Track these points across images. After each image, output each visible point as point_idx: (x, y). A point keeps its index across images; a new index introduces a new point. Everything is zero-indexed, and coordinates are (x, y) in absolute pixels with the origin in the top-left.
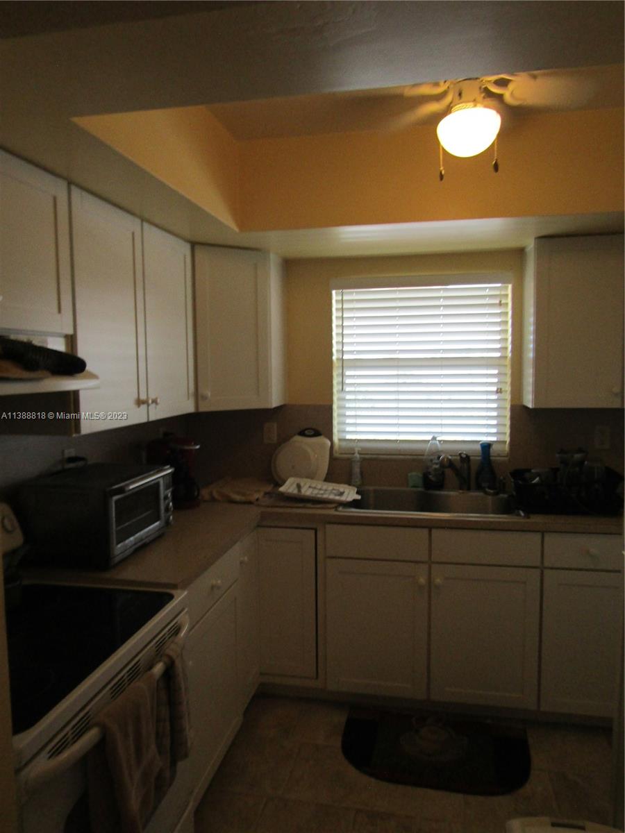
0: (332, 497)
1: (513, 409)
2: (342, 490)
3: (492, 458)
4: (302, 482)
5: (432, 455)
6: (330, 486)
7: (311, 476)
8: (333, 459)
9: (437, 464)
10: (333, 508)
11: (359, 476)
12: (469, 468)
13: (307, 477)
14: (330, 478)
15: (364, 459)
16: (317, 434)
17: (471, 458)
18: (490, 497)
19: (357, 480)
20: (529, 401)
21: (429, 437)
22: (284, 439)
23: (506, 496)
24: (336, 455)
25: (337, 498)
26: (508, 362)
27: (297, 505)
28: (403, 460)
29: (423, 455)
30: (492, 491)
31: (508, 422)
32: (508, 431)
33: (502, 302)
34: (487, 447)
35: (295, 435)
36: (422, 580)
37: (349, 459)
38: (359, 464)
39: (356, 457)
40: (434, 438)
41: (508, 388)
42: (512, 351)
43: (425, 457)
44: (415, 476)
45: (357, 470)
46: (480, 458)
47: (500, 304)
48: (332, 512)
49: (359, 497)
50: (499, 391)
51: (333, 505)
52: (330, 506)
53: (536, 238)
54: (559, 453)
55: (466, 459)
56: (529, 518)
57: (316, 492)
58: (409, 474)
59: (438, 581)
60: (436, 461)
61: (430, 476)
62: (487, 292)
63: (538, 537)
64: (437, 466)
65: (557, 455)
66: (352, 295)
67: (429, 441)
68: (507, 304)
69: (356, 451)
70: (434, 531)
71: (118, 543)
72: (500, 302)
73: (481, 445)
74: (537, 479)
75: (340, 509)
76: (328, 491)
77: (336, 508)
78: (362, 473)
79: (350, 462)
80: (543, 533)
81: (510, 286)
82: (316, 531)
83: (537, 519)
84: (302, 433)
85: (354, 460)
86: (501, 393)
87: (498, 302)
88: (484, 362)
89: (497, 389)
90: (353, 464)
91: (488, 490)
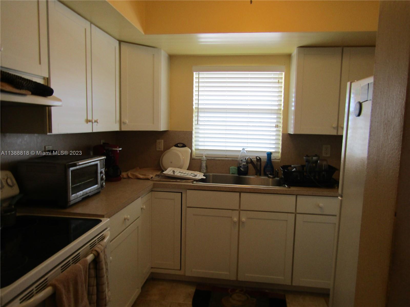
0: (191, 177)
1: (283, 135)
2: (196, 174)
3: (272, 160)
4: (176, 170)
5: (242, 158)
6: (190, 172)
7: (180, 167)
8: (192, 159)
10: (191, 182)
11: (205, 168)
12: (261, 164)
13: (178, 168)
14: (190, 168)
15: (208, 159)
16: (184, 146)
17: (262, 159)
18: (271, 179)
19: (204, 170)
20: (291, 131)
21: (240, 149)
22: (167, 148)
23: (278, 179)
24: (194, 157)
25: (194, 177)
26: (281, 112)
27: (172, 180)
28: (228, 160)
29: (238, 158)
30: (272, 176)
31: (280, 142)
32: (280, 147)
33: (280, 81)
34: (269, 154)
35: (173, 146)
36: (236, 219)
37: (200, 159)
38: (205, 162)
39: (204, 158)
40: (243, 149)
41: (281, 125)
42: (284, 107)
43: (238, 159)
44: (233, 168)
45: (204, 165)
46: (266, 160)
47: (278, 82)
48: (191, 184)
49: (205, 178)
50: (277, 126)
51: (191, 181)
52: (189, 181)
53: (297, 47)
54: (305, 157)
55: (259, 160)
56: (290, 188)
57: (183, 174)
58: (230, 168)
59: (243, 219)
60: (244, 161)
61: (241, 168)
62: (272, 76)
63: (294, 197)
64: (245, 163)
65: (304, 158)
66: (204, 75)
67: (241, 151)
68: (282, 82)
69: (204, 156)
70: (242, 194)
71: (72, 194)
72: (279, 81)
73: (267, 153)
74: (295, 169)
75: (195, 182)
76: (190, 174)
77: (192, 182)
78: (206, 166)
80: (297, 195)
81: (284, 73)
82: (182, 193)
83: (294, 189)
84: (176, 146)
85: (203, 160)
86: (277, 127)
87: (278, 81)
88: (270, 112)
89: (276, 125)
90: (202, 162)
91: (269, 175)
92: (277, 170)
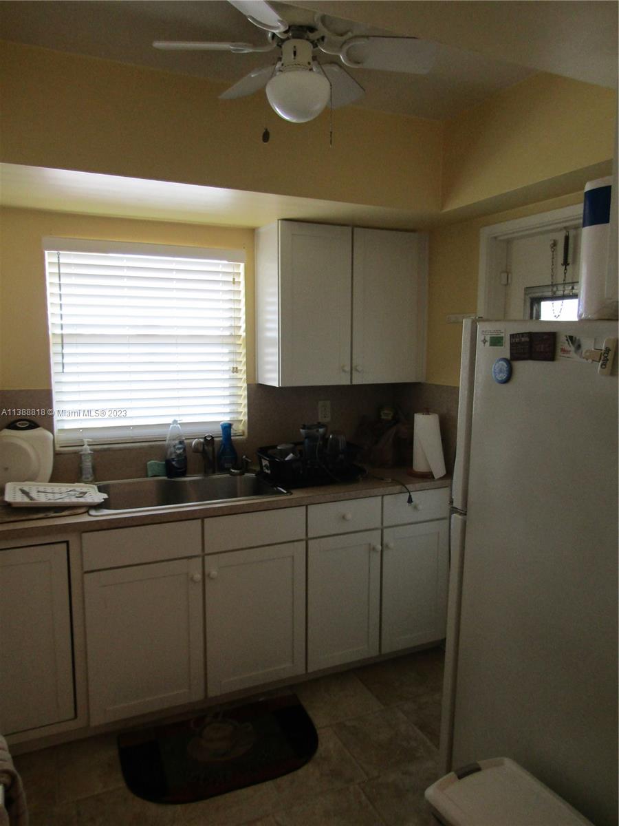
0: (74, 500)
1: (249, 387)
2: (84, 490)
3: (233, 437)
4: (27, 486)
5: (174, 440)
7: (33, 478)
8: (57, 454)
9: (179, 449)
10: (85, 512)
11: (91, 470)
12: (214, 449)
13: (29, 480)
15: (94, 451)
16: (33, 425)
17: (215, 439)
18: (238, 477)
19: (89, 476)
20: (272, 378)
21: (169, 420)
24: (58, 449)
25: (81, 500)
26: (242, 341)
28: (141, 448)
29: (164, 440)
30: (238, 471)
31: (245, 401)
32: (244, 410)
33: (236, 280)
34: (227, 428)
36: (196, 575)
37: (76, 453)
38: (90, 457)
39: (86, 450)
40: (175, 422)
41: (243, 367)
42: (247, 330)
43: (167, 442)
44: (154, 464)
45: (88, 464)
46: (221, 439)
47: (234, 282)
48: (86, 518)
49: (105, 496)
50: (235, 370)
51: (82, 510)
53: (278, 220)
54: (303, 429)
55: (209, 441)
56: (292, 494)
57: (58, 496)
58: (148, 463)
60: (180, 446)
61: (174, 463)
62: (220, 269)
63: (302, 510)
64: (180, 452)
65: (301, 430)
66: (68, 257)
67: (170, 424)
68: (240, 282)
69: (86, 443)
70: (206, 522)
72: (234, 279)
73: (222, 426)
74: (291, 455)
75: (93, 512)
77: (88, 513)
78: (94, 468)
79: (78, 456)
80: (307, 506)
81: (242, 265)
82: (67, 542)
83: (297, 494)
84: (12, 426)
85: (84, 454)
86: (237, 372)
87: (232, 280)
88: (220, 341)
89: (234, 368)
90: (83, 457)
91: (233, 471)
92: (244, 457)
